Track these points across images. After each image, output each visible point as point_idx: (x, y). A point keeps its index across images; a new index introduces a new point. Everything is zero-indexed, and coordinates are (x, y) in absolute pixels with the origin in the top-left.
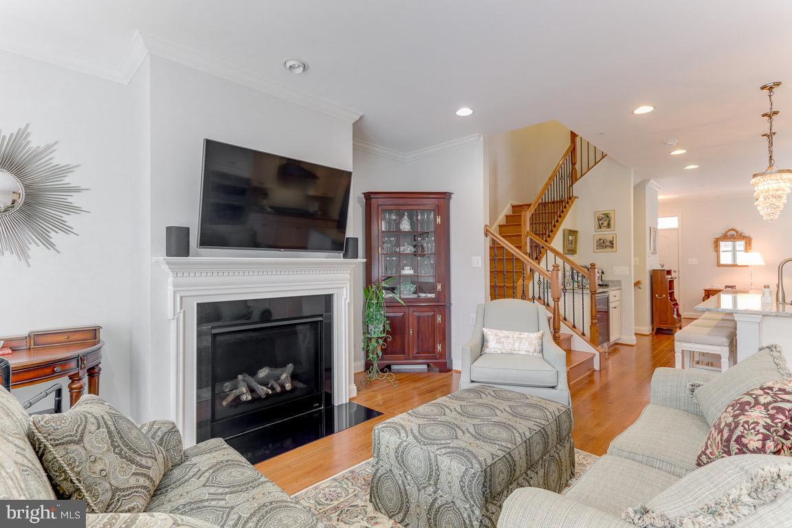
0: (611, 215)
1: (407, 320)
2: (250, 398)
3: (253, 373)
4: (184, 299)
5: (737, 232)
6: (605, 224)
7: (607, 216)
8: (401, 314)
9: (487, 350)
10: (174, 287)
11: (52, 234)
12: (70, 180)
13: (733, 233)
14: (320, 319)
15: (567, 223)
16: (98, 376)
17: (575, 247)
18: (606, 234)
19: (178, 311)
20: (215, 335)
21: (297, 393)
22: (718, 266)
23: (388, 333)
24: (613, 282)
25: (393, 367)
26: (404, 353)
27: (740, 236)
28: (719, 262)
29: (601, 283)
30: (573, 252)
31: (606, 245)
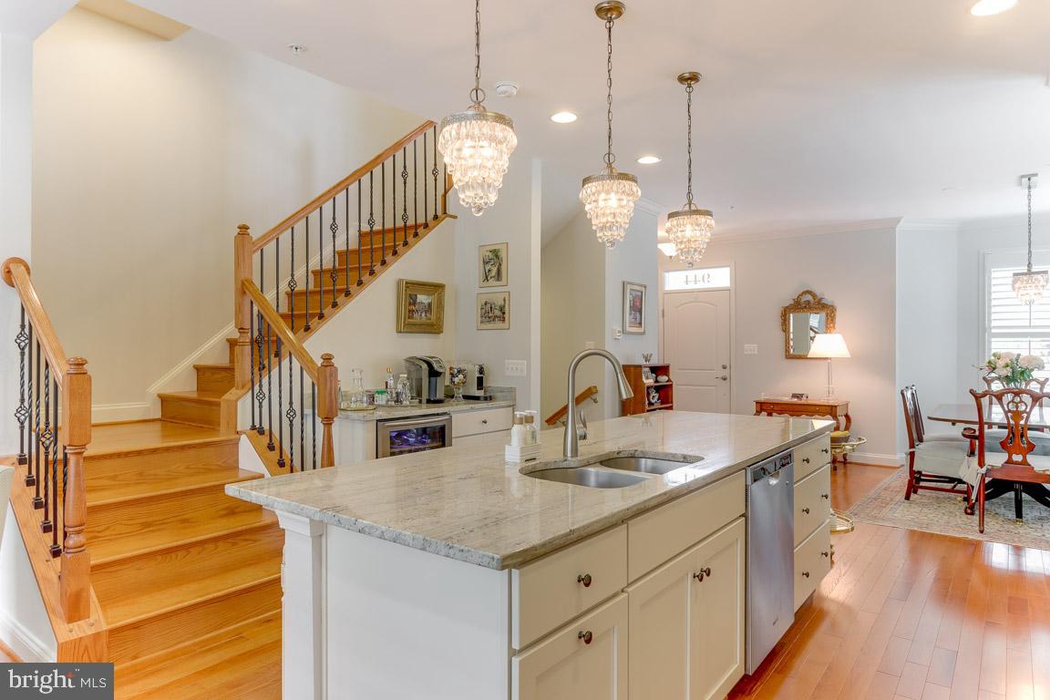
0: (503, 254)
5: (814, 295)
6: (494, 273)
7: (496, 253)
13: (810, 298)
15: (408, 266)
18: (495, 292)
22: (787, 357)
24: (502, 391)
28: (787, 351)
29: (480, 393)
30: (434, 328)
31: (494, 314)
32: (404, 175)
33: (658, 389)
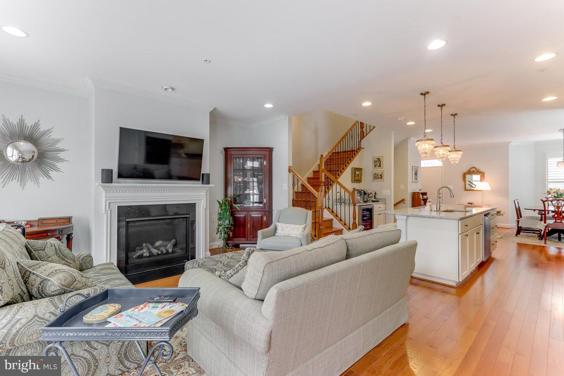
0: (381, 159)
1: (247, 220)
2: (148, 255)
3: (153, 244)
4: (111, 204)
5: (476, 169)
6: (378, 164)
7: (379, 159)
8: (244, 216)
9: (276, 234)
10: (105, 198)
11: (50, 172)
12: (59, 146)
13: (474, 169)
14: (189, 216)
15: (354, 163)
16: (72, 241)
17: (361, 178)
18: (378, 171)
19: (107, 209)
20: (128, 222)
21: (175, 255)
22: (465, 190)
23: (232, 225)
24: (381, 199)
25: (241, 245)
26: (245, 237)
27: (478, 172)
28: (465, 188)
29: (375, 200)
30: (359, 181)
31: (378, 177)
32: (352, 138)
33: (423, 200)
